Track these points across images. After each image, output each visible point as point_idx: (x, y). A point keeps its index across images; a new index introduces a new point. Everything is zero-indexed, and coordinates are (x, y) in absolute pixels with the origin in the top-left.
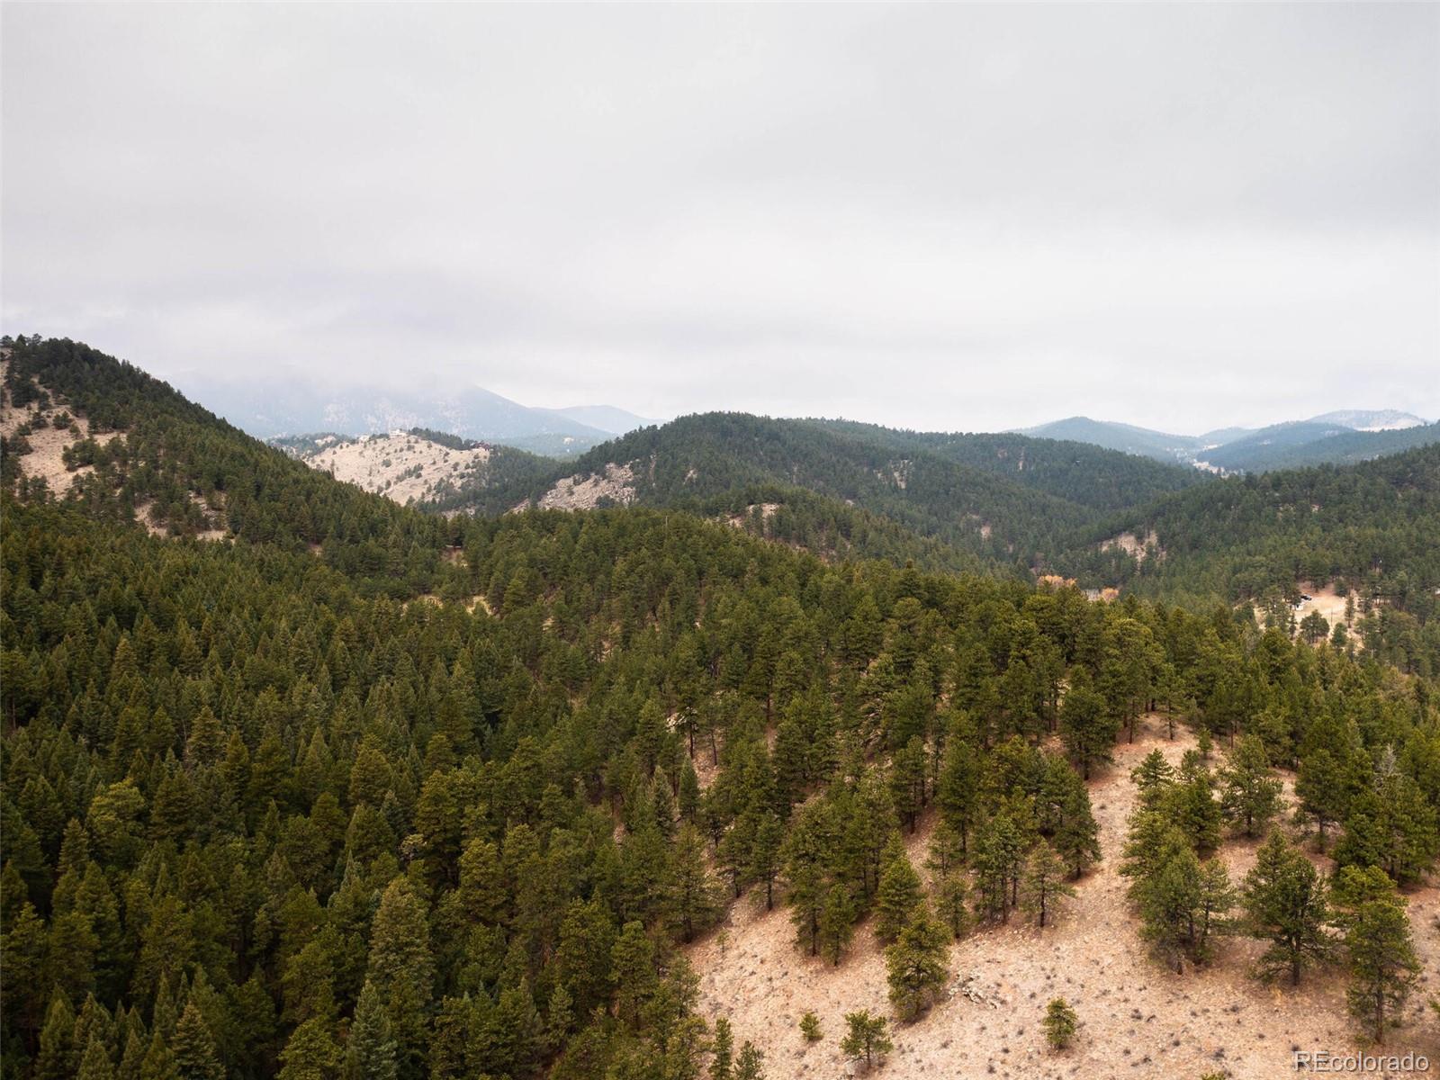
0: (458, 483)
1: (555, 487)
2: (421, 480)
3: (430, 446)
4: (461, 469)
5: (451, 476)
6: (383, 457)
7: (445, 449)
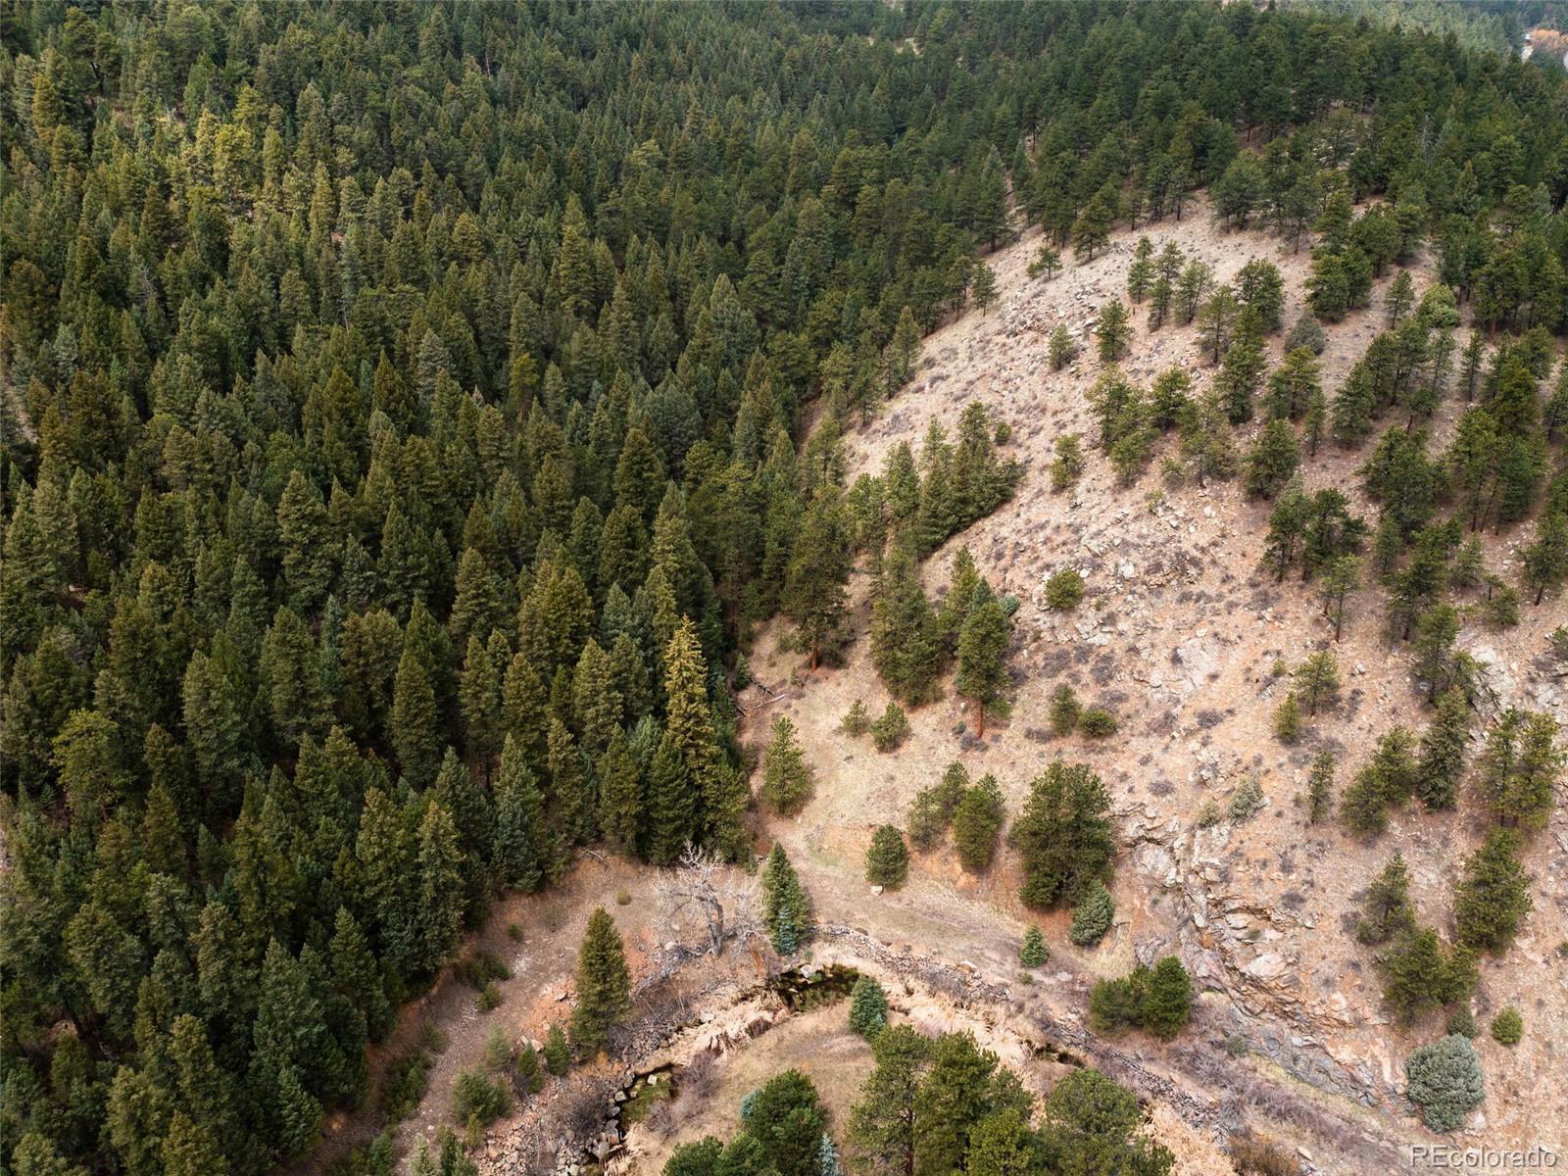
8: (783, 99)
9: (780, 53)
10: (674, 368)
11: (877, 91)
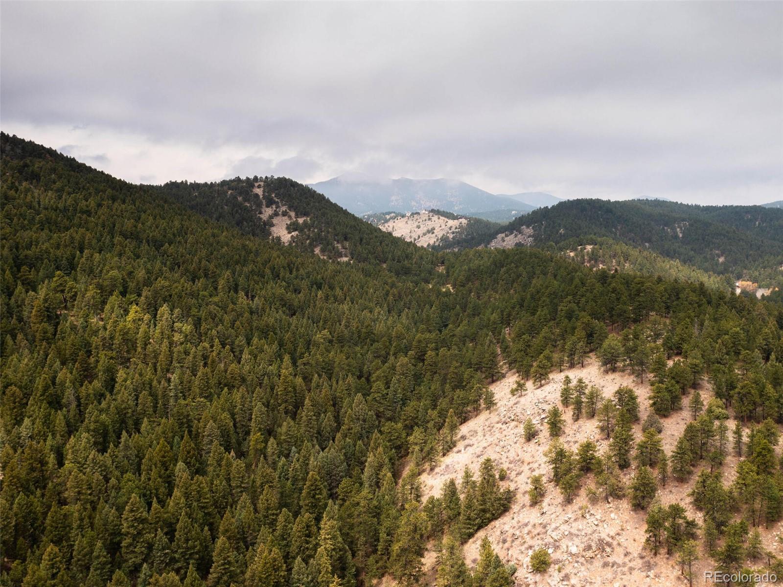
0: (451, 236)
1: (496, 238)
2: (434, 235)
3: (439, 218)
4: (453, 229)
5: (448, 233)
6: (416, 224)
7: (446, 219)
8: (389, 312)
9: (388, 292)
10: (334, 440)
11: (434, 308)
